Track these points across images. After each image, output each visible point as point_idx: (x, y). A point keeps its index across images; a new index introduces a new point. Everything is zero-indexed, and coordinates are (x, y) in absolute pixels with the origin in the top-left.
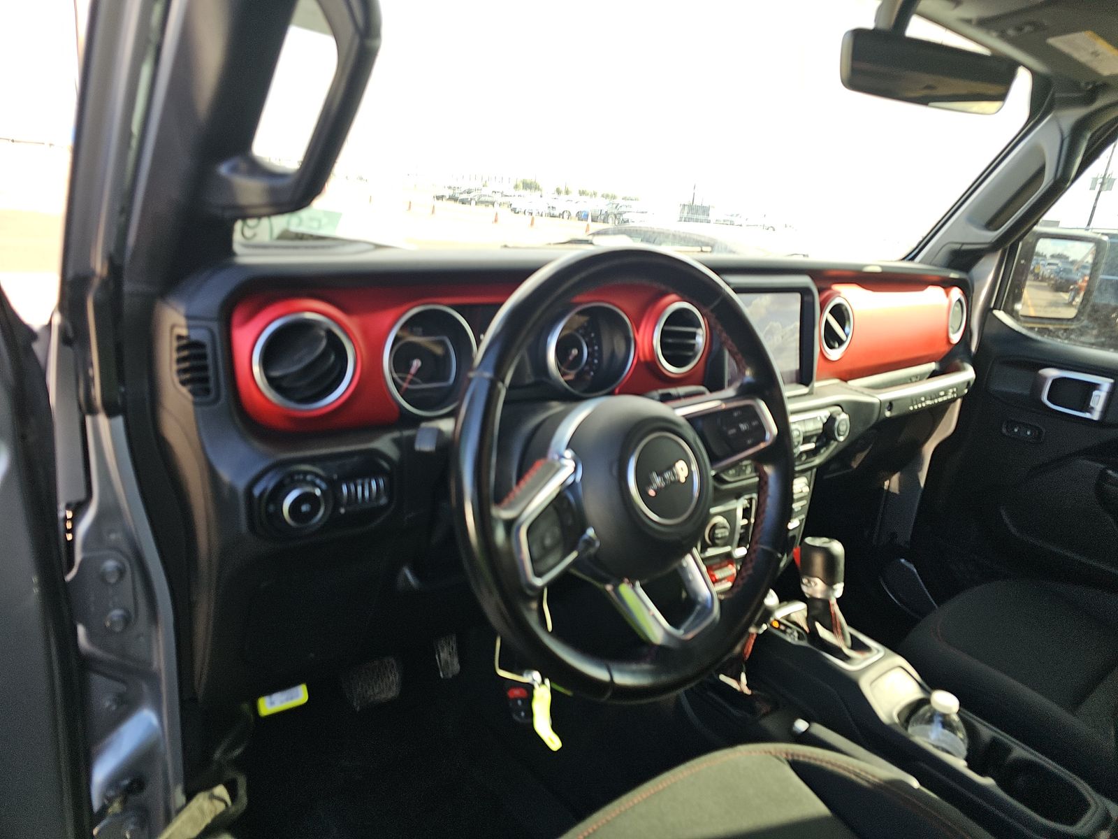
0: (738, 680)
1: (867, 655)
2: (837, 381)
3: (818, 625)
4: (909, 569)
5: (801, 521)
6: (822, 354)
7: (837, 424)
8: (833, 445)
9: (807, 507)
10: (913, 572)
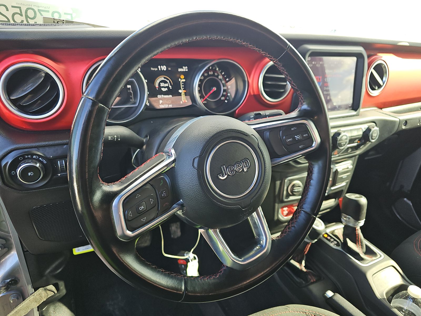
0: (300, 263)
1: (374, 258)
2: (376, 108)
3: (348, 240)
4: (408, 204)
5: (347, 183)
6: (367, 92)
7: (371, 132)
8: (368, 144)
9: (351, 176)
10: (410, 205)
